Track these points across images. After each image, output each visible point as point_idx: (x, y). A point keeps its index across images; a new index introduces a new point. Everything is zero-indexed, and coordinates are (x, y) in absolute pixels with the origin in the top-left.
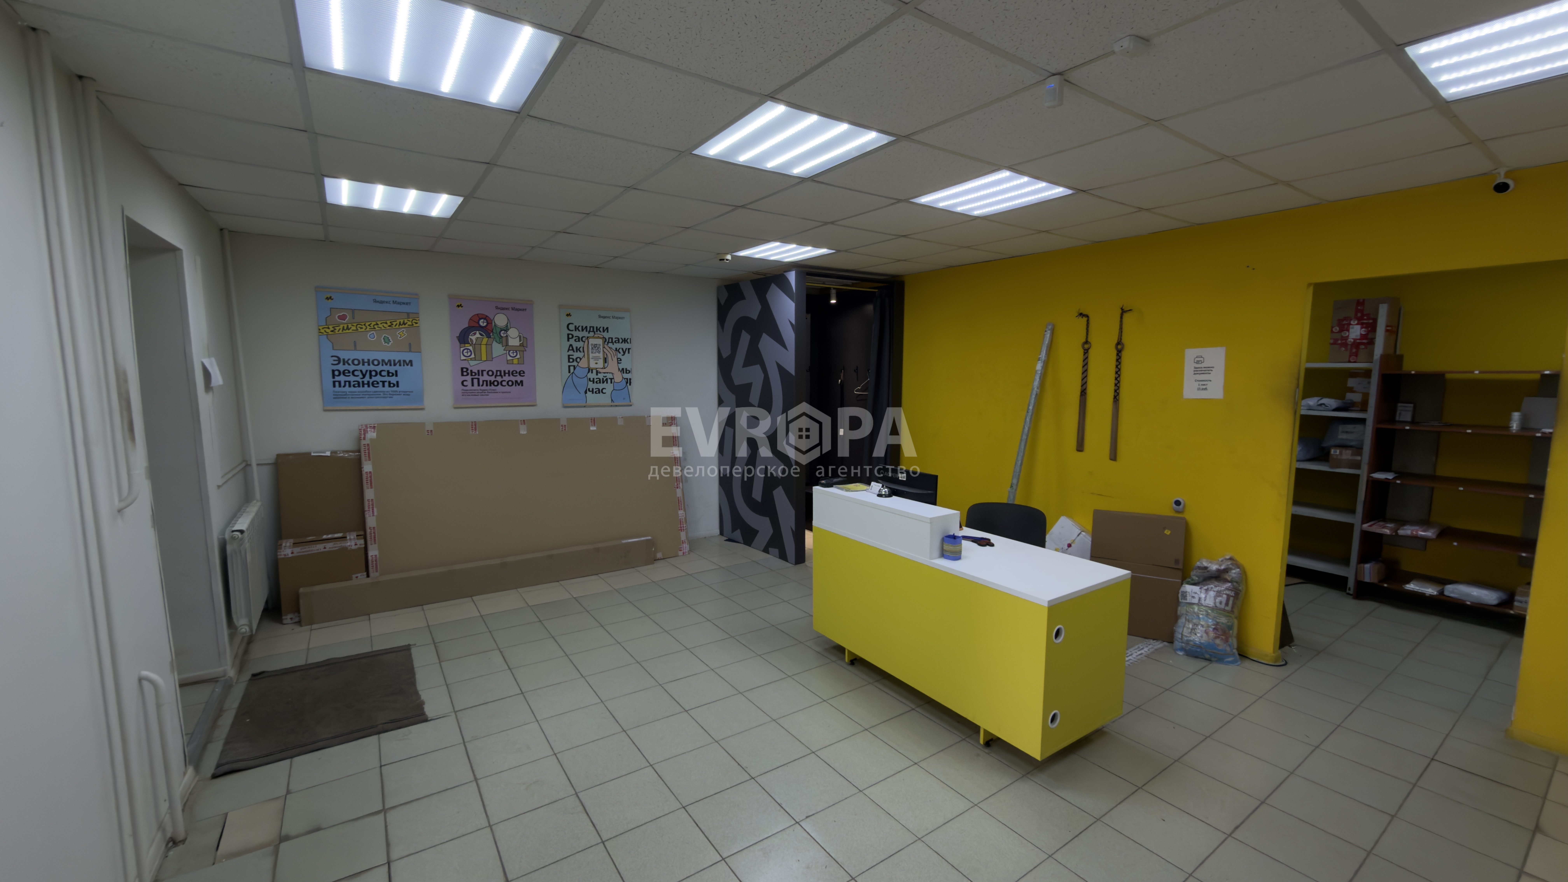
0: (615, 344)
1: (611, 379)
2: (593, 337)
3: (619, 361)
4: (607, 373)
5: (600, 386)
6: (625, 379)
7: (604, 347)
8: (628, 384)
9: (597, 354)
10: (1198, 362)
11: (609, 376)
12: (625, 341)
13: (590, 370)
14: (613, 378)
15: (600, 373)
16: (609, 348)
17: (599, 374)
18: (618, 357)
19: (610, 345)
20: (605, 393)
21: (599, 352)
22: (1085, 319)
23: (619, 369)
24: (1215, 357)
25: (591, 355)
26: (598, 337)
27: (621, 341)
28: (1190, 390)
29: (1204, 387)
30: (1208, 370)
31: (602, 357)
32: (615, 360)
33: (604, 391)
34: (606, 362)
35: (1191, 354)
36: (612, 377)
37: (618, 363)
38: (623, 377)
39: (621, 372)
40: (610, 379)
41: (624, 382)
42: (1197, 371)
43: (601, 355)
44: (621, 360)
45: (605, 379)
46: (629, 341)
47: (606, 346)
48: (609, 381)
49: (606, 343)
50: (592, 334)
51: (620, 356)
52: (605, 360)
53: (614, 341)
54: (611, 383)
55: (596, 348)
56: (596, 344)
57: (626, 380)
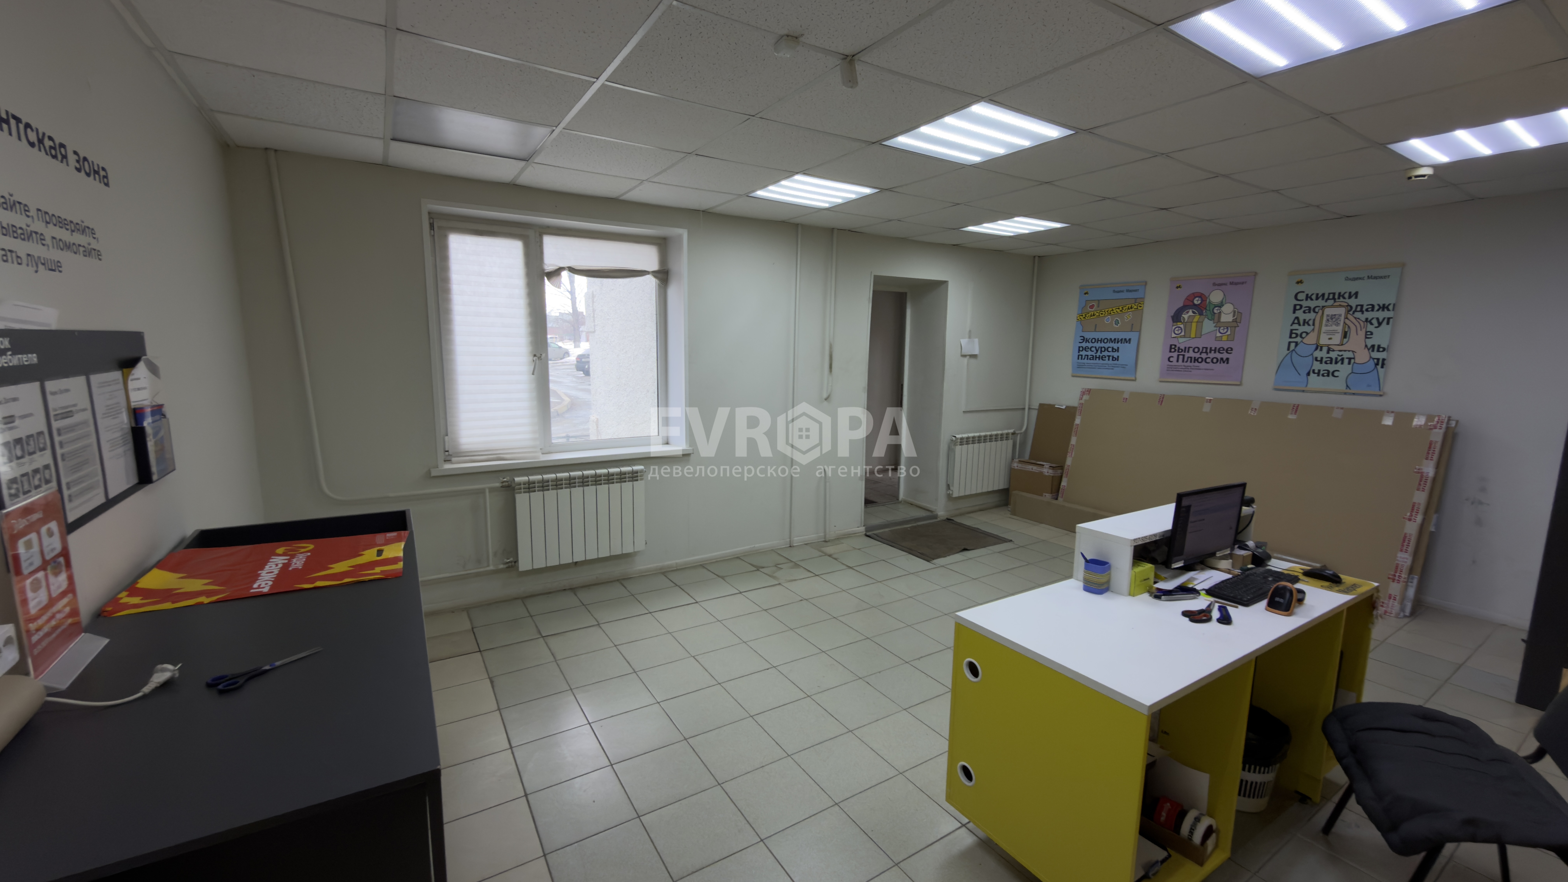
1: (1350, 359)
2: (1332, 306)
3: (1368, 335)
4: (1345, 351)
5: (1331, 367)
6: (1374, 359)
7: (1346, 318)
8: (1379, 367)
9: (1334, 327)
11: (1348, 355)
12: (1384, 308)
13: (1319, 347)
14: (1354, 358)
15: (1334, 351)
16: (1355, 318)
17: (1330, 352)
18: (1368, 330)
19: (1358, 315)
20: (1337, 377)
23: (1366, 346)
25: (1324, 329)
26: (1341, 306)
27: (1377, 308)
32: (1362, 333)
33: (1336, 374)
34: (1345, 337)
36: (1352, 356)
37: (1366, 338)
38: (1371, 357)
39: (1369, 349)
40: (1347, 358)
41: (1373, 363)
43: (1340, 329)
44: (1372, 334)
45: (1339, 358)
46: (1391, 307)
47: (1350, 317)
48: (1346, 361)
49: (1351, 312)
50: (1330, 302)
51: (1370, 328)
52: (1345, 335)
53: (1365, 310)
54: (1349, 363)
55: (1334, 320)
56: (1335, 315)
57: (1376, 361)
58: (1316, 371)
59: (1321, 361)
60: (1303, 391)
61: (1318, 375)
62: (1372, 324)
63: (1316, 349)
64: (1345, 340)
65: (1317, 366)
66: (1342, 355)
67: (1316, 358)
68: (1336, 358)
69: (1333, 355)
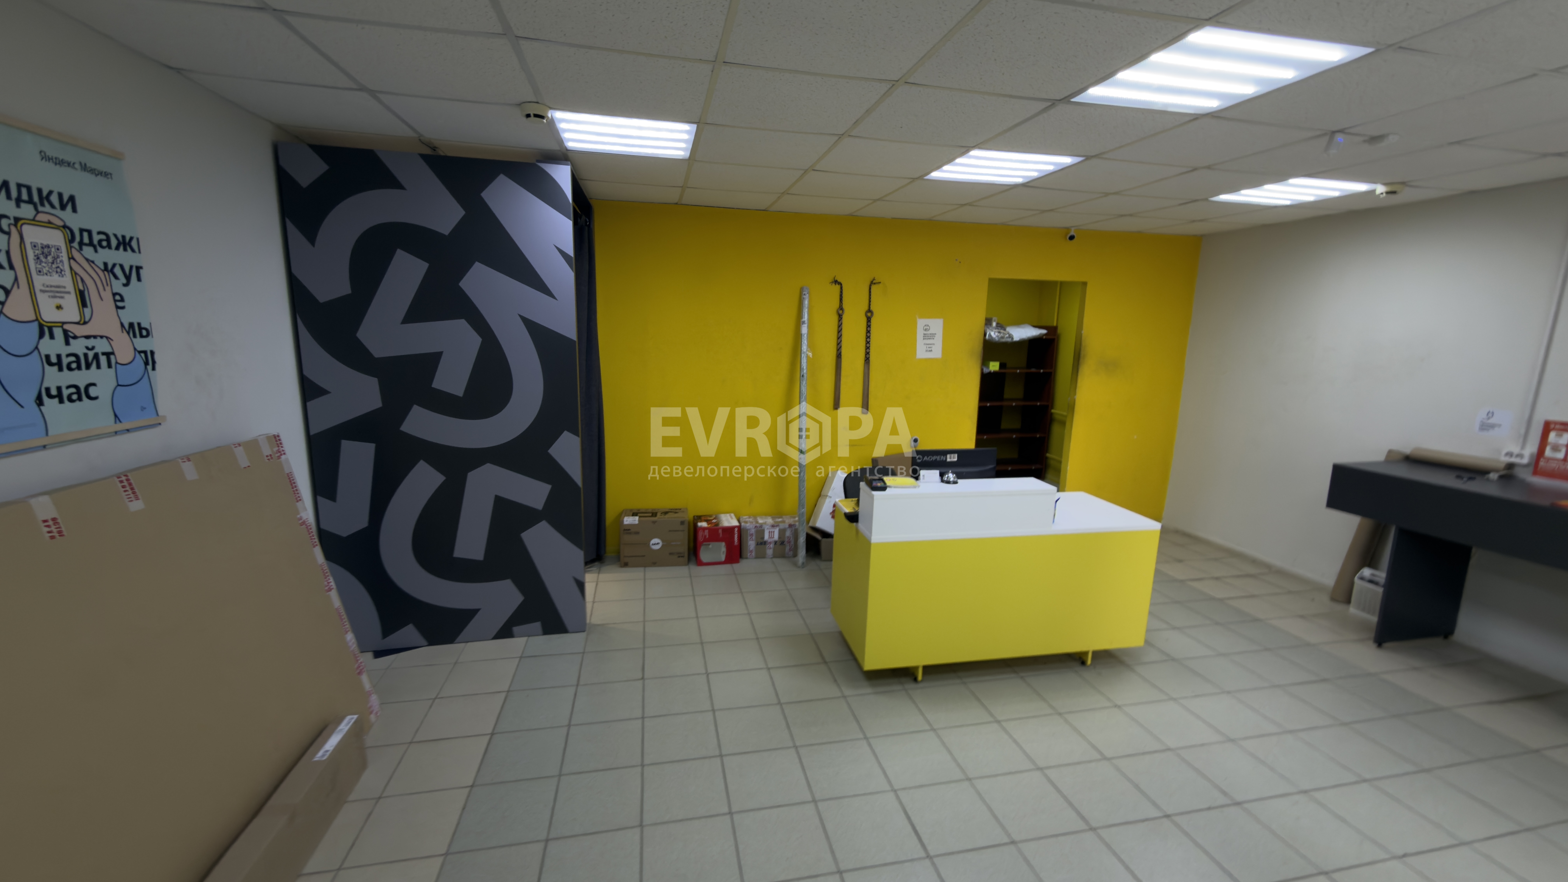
0: (99, 248)
1: (108, 355)
2: (34, 222)
3: (119, 300)
4: (95, 337)
5: (81, 378)
6: (140, 352)
7: (71, 258)
8: (150, 367)
9: (55, 279)
10: (926, 330)
11: (102, 346)
12: (125, 244)
13: (45, 330)
14: (113, 353)
15: (75, 337)
16: (87, 260)
17: (71, 341)
18: (115, 291)
19: (88, 251)
20: (96, 398)
21: (61, 273)
22: (838, 287)
23: (122, 325)
24: (936, 326)
25: (39, 281)
26: (49, 225)
27: (114, 242)
28: (921, 353)
29: (930, 349)
30: (932, 336)
31: (70, 287)
32: (107, 295)
33: (93, 391)
34: (84, 305)
35: (921, 323)
36: (109, 350)
37: (118, 307)
38: (135, 349)
39: (128, 333)
40: (103, 354)
41: (140, 360)
42: (926, 337)
43: (67, 281)
44: (122, 300)
45: (91, 354)
46: (134, 244)
47: (76, 254)
48: (103, 360)
49: (76, 245)
50: (27, 211)
51: (117, 286)
52: (83, 300)
53: (95, 242)
54: (110, 366)
55: (50, 259)
56: (48, 246)
57: (143, 355)
58: (54, 392)
59: (59, 364)
60: (44, 447)
61: (61, 401)
62: (116, 277)
63: (41, 335)
64: (87, 311)
65: (54, 378)
66: (93, 348)
67: (48, 357)
68: (86, 355)
69: (78, 347)
